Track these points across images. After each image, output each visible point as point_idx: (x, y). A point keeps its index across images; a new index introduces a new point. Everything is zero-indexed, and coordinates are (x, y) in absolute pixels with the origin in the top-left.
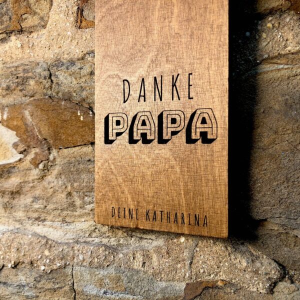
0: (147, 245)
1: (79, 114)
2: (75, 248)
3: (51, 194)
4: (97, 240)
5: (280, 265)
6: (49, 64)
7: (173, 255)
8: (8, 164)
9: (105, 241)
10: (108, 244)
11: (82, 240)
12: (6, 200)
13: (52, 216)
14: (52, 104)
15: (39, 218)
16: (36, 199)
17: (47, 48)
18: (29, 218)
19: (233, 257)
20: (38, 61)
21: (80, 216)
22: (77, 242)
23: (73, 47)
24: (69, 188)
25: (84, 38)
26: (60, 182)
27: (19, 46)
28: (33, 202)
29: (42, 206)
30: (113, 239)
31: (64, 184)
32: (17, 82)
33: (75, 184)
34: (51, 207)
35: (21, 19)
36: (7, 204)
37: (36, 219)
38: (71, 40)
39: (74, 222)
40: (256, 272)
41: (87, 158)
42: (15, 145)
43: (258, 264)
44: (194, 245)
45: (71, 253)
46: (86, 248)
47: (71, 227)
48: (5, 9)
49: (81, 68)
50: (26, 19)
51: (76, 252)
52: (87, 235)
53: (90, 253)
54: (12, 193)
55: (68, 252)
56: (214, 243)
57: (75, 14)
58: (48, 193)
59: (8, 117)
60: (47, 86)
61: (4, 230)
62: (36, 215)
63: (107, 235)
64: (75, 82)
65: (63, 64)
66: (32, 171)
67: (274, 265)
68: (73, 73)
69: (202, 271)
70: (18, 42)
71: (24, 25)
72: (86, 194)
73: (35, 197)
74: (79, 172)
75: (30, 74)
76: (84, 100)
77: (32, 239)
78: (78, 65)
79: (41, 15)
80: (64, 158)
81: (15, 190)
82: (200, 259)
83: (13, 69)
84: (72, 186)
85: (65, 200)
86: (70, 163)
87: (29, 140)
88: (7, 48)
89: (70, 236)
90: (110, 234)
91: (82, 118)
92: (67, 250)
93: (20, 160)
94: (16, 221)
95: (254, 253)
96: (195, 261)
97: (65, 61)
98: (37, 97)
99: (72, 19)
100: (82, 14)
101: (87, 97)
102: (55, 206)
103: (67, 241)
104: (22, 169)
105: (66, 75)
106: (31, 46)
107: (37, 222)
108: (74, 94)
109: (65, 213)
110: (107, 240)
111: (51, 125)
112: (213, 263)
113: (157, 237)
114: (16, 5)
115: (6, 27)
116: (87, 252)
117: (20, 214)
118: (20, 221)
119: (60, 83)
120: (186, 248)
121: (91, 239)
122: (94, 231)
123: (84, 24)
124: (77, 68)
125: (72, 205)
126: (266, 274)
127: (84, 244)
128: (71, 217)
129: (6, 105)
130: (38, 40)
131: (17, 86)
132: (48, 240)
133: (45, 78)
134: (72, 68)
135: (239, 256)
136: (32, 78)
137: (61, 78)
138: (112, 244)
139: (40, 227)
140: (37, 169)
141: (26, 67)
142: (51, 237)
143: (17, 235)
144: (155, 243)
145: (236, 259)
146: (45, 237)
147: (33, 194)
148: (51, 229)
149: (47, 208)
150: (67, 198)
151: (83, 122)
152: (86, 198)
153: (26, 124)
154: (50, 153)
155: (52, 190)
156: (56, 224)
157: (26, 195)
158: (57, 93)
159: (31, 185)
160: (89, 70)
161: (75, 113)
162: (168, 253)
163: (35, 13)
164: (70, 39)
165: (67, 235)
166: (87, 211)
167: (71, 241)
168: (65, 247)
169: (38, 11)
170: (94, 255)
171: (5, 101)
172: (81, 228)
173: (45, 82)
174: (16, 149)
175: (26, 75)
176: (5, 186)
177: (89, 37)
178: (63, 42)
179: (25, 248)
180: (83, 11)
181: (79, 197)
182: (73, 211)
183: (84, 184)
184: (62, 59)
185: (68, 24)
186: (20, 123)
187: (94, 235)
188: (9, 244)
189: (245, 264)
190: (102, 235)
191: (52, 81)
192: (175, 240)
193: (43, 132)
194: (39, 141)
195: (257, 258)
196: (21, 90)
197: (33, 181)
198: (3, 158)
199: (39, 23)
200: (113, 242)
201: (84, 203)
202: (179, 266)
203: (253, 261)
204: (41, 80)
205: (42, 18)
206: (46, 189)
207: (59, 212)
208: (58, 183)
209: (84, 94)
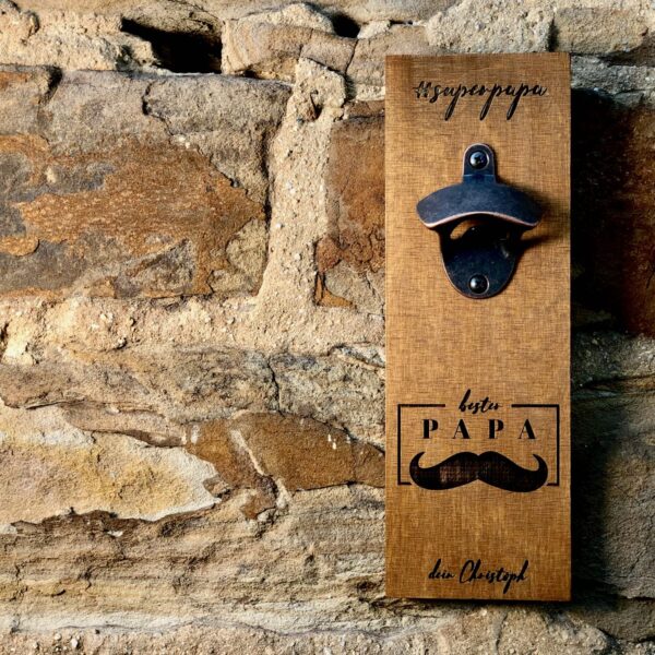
0: (426, 625)
1: (330, 440)
2: (315, 640)
3: (275, 559)
4: (350, 625)
5: (606, 633)
6: (267, 356)
7: (472, 635)
8: (187, 514)
9: (363, 624)
10: (368, 630)
11: (323, 627)
12: (179, 572)
13: (273, 592)
14: (284, 422)
15: (246, 598)
16: (244, 568)
17: (261, 330)
18: (224, 600)
19: (551, 629)
20: (244, 348)
21: (323, 591)
22: (316, 630)
23: (309, 334)
24: (311, 549)
25: (330, 323)
26: (296, 541)
27: (207, 320)
28: (239, 573)
29: (258, 579)
30: (375, 622)
31: (303, 543)
32: (215, 384)
33: (322, 544)
34: (273, 578)
35: (210, 277)
36: (182, 579)
37: (240, 601)
38: (305, 323)
39: (310, 600)
40: (579, 645)
41: (341, 505)
42: (210, 485)
43: (581, 635)
44: (502, 618)
45: (310, 648)
46: (334, 638)
47: (307, 607)
48: (181, 258)
49: (327, 370)
50: (219, 277)
51: (317, 645)
52: (333, 618)
53: (343, 644)
54: (193, 561)
55: (304, 646)
56: (528, 613)
57: (313, 284)
58: (271, 558)
59: (199, 439)
60: (271, 393)
61: (174, 624)
62: (240, 594)
63: (367, 615)
64: (319, 390)
65: (294, 360)
66: (237, 524)
67: (600, 634)
68: (315, 377)
69: (512, 651)
70: (204, 313)
71: (216, 287)
72: (341, 557)
73: (243, 566)
74: (327, 525)
75: (235, 371)
76: (335, 418)
77: (238, 633)
78: (323, 364)
79: (247, 273)
80: (304, 505)
81: (201, 556)
82: (508, 636)
83: (195, 357)
84: (316, 545)
85: (301, 568)
86: (312, 511)
87: (240, 476)
88: (183, 322)
89: (305, 621)
90: (372, 614)
91: (334, 446)
92: (301, 644)
93: (214, 507)
94: (198, 606)
95: (575, 623)
96: (503, 639)
97: (296, 355)
98: (254, 409)
99: (307, 290)
100: (323, 284)
101: (341, 415)
102: (281, 577)
103: (297, 631)
104: (217, 521)
105: (303, 378)
106: (230, 322)
107: (242, 606)
108: (319, 409)
109: (296, 587)
110: (366, 623)
111: (282, 454)
112: (526, 639)
113: (444, 613)
114: (204, 253)
115: (184, 288)
116: (337, 643)
117: (205, 595)
118: (206, 607)
119: (293, 390)
120: (491, 623)
121: (340, 624)
122: (346, 612)
123: (327, 299)
124: (320, 369)
125: (313, 574)
126: (592, 646)
127: (329, 633)
128: (306, 592)
129: (191, 418)
130: (243, 315)
131: (216, 390)
132: (265, 631)
133: (266, 381)
134: (313, 369)
135: (558, 627)
136: (240, 378)
137: (295, 382)
138: (374, 628)
139: (248, 613)
140: (252, 522)
141: (221, 357)
142: (270, 626)
143: (206, 629)
144: (441, 622)
145: (555, 631)
146: (259, 627)
147: (239, 561)
148: (270, 614)
149: (267, 581)
150: (305, 565)
151: (336, 451)
152: (340, 563)
153: (233, 452)
154: (276, 497)
155: (277, 553)
156: (278, 606)
157: (221, 563)
158: (290, 405)
159: (235, 546)
160: (341, 374)
161: (324, 438)
162: (464, 633)
163: (237, 270)
164: (303, 320)
165: (300, 621)
166: (337, 582)
167: (304, 630)
168: (297, 640)
169: (242, 266)
170: (349, 645)
171: (189, 413)
172: (324, 608)
173: (266, 386)
174: (210, 491)
175: (227, 371)
176: (179, 550)
177: (338, 322)
178: (289, 323)
179: (228, 648)
180: (325, 279)
181: (328, 561)
182: (310, 584)
183: (337, 542)
184: (290, 351)
185: (300, 297)
186: (223, 450)
187: (344, 617)
188: (195, 645)
189: (565, 636)
190: (358, 616)
191: (277, 385)
192: (473, 615)
193: (268, 466)
194: (259, 478)
195: (579, 628)
196: (223, 397)
197: (240, 540)
198: (172, 503)
199: (243, 286)
200: (376, 624)
201: (336, 570)
202: (480, 648)
203: (575, 632)
204: (259, 383)
205: (248, 279)
206: (267, 551)
207: (287, 585)
208: (292, 542)
209: (335, 409)
